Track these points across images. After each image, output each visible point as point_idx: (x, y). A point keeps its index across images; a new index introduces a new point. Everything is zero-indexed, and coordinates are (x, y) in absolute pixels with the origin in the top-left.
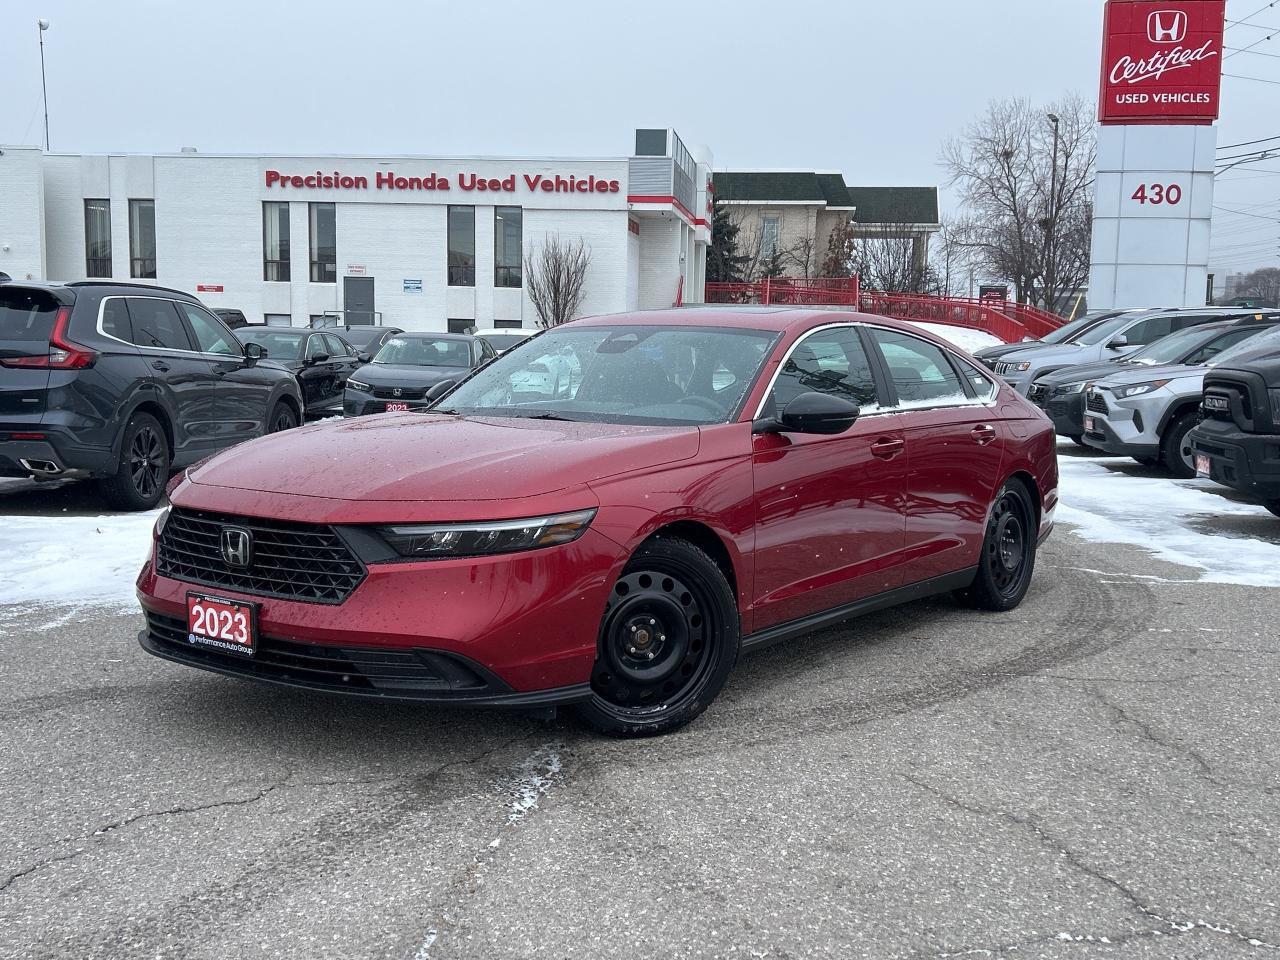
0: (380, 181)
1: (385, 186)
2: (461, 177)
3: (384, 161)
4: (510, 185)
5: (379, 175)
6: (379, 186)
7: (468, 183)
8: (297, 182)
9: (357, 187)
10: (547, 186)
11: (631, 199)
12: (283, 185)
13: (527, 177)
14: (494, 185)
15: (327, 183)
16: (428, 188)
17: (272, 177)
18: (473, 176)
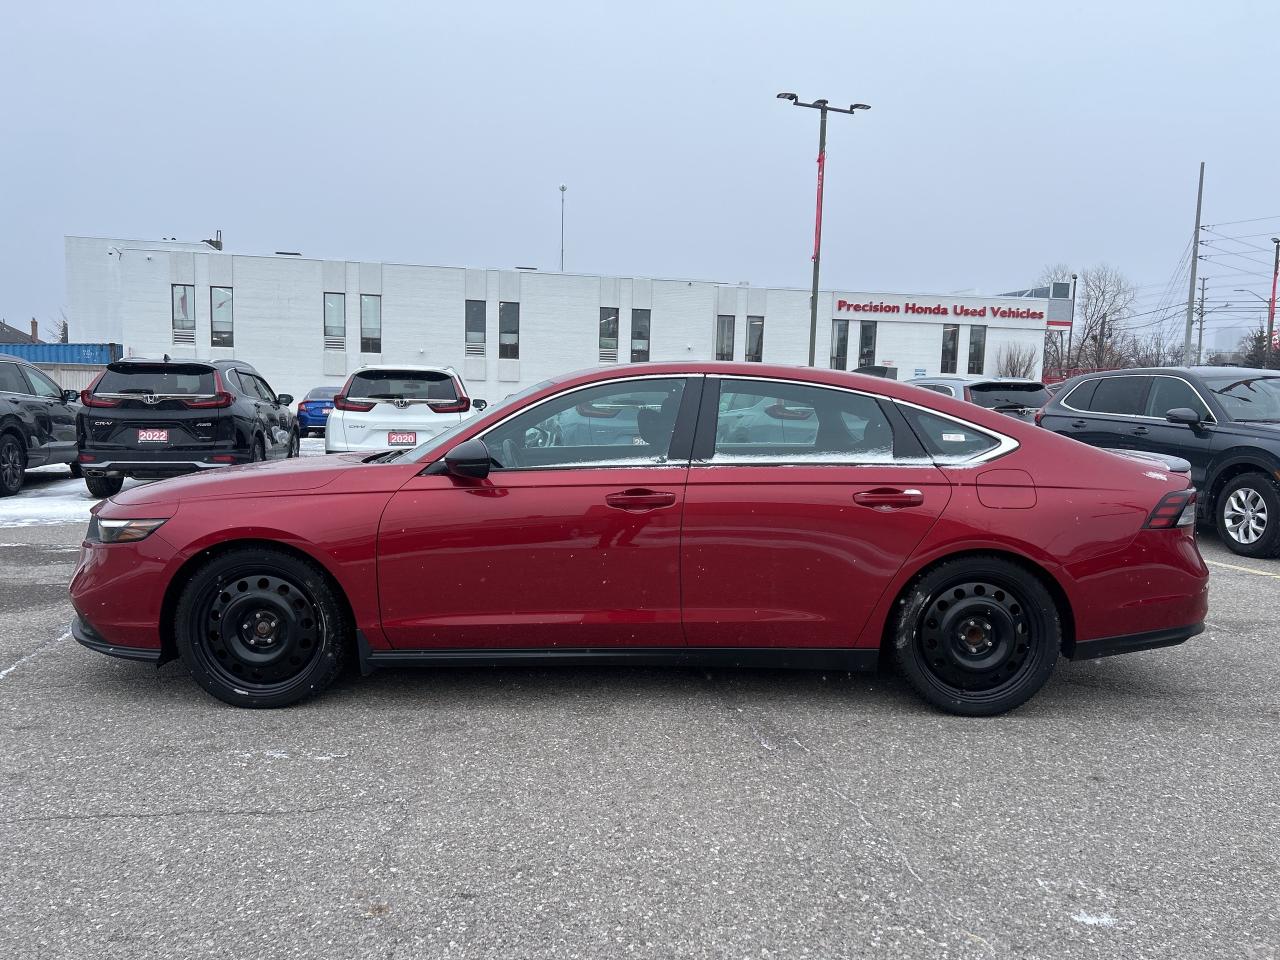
0: (907, 308)
1: (910, 311)
2: (955, 307)
3: (909, 296)
4: (982, 313)
5: (907, 304)
6: (907, 312)
7: (958, 311)
8: (857, 308)
9: (893, 311)
10: (1004, 314)
11: (1049, 323)
12: (848, 309)
13: (992, 309)
14: (974, 313)
15: (875, 309)
16: (935, 313)
17: (841, 304)
18: (962, 307)
